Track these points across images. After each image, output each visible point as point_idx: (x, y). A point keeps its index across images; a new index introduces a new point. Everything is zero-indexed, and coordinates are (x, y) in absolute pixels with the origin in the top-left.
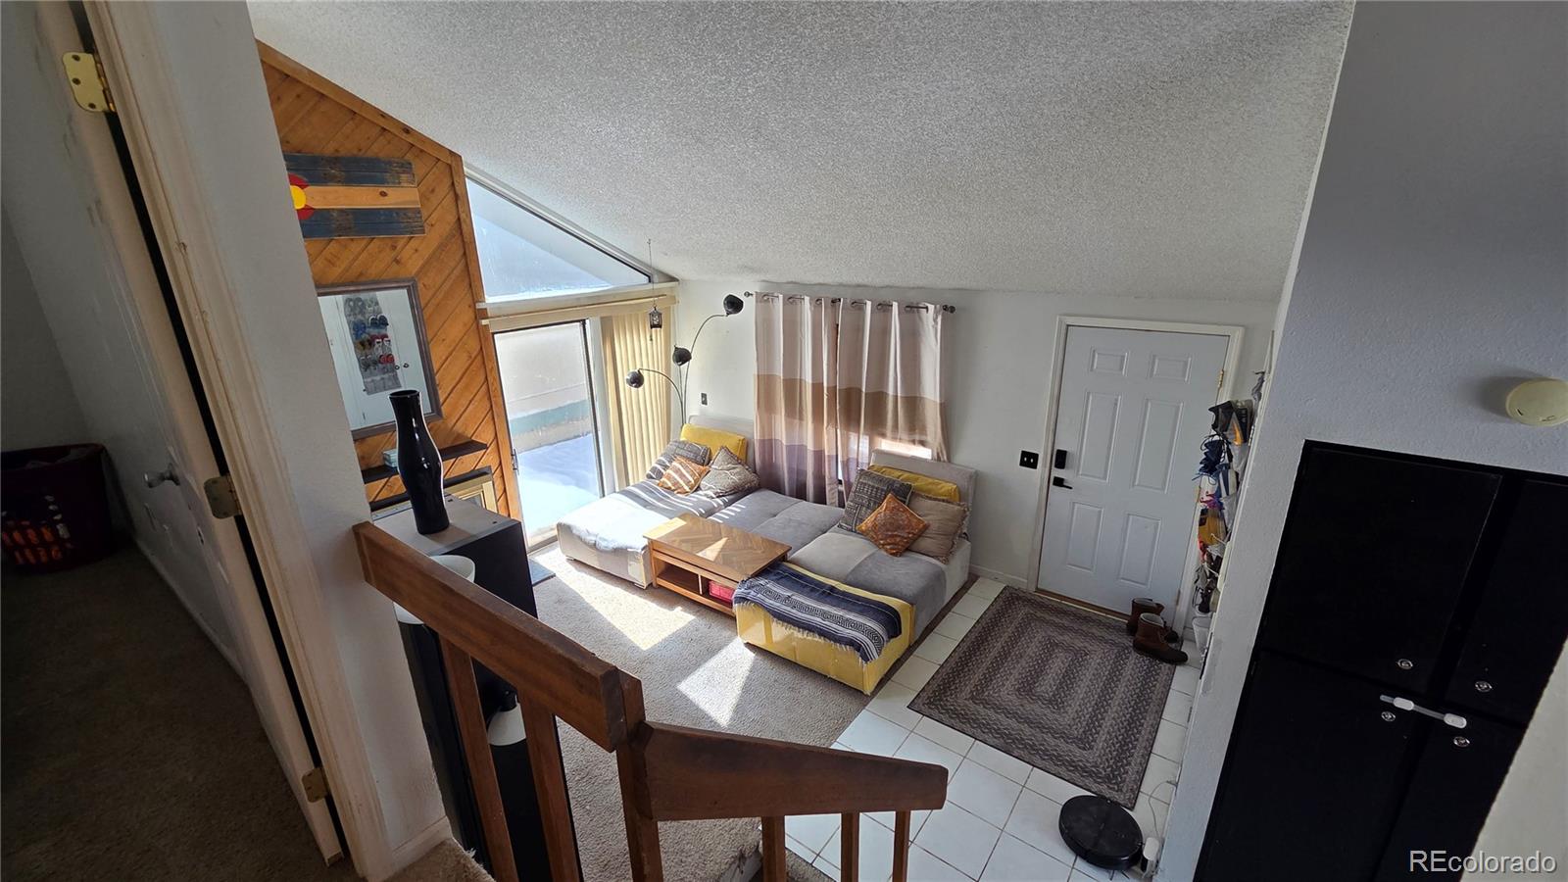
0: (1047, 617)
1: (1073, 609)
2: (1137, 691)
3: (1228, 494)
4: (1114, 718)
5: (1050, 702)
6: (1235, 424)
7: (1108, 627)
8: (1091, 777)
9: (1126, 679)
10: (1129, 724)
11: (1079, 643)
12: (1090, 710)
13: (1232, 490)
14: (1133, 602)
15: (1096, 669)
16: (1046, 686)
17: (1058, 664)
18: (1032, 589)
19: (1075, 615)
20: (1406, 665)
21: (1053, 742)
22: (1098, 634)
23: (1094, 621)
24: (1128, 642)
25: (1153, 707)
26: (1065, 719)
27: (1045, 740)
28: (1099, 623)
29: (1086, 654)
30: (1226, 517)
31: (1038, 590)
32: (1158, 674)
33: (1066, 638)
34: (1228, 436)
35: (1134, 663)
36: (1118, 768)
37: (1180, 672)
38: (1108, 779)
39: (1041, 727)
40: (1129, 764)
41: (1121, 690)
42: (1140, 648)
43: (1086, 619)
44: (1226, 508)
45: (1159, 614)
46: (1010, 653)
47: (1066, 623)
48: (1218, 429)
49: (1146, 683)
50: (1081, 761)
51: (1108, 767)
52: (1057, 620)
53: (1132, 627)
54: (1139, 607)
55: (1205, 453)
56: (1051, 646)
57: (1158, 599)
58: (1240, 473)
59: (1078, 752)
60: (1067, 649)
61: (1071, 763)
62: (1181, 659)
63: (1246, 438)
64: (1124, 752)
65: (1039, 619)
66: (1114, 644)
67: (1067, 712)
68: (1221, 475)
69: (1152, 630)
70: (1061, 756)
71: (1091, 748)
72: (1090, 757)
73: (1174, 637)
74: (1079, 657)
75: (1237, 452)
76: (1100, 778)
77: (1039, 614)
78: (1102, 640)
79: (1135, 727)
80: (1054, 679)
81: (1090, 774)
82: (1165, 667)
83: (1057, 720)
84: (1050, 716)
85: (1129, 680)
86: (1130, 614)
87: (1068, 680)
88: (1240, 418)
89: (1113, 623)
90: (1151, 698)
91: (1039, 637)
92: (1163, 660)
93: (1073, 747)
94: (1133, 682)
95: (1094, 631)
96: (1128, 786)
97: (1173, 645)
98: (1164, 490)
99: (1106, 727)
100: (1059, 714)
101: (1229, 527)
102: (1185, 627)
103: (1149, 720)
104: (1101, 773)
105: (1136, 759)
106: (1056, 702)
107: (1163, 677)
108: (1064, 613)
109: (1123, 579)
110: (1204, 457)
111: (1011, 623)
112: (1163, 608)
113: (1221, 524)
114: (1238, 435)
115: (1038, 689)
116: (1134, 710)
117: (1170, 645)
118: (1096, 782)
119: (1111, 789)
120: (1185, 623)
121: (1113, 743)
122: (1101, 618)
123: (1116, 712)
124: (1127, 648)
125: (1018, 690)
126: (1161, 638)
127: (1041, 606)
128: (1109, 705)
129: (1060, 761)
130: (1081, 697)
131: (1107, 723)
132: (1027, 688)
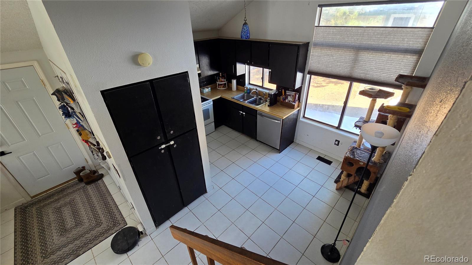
0: (47, 202)
1: (54, 191)
2: (99, 195)
3: (82, 121)
4: (100, 209)
5: (76, 226)
6: (66, 96)
7: (72, 186)
8: (110, 230)
9: (93, 195)
10: (106, 206)
11: (68, 199)
12: (91, 214)
13: (82, 119)
14: (74, 172)
15: (81, 201)
16: (70, 222)
17: (67, 213)
18: (30, 199)
19: (57, 193)
20: (159, 138)
21: (89, 235)
22: (71, 191)
23: (66, 189)
24: (83, 185)
25: (107, 195)
26: (87, 224)
27: (87, 238)
28: (68, 188)
29: (74, 200)
30: (87, 128)
31: (32, 197)
32: (100, 185)
33: (61, 202)
34: (67, 102)
35: (90, 189)
36: (114, 220)
37: (105, 179)
38: (114, 225)
39: (82, 236)
40: (115, 215)
41: (95, 200)
42: (88, 183)
43: (62, 190)
44: (84, 125)
45: (85, 170)
46: (44, 228)
47: (56, 198)
48: (61, 101)
49: (99, 191)
50: (103, 230)
51: (111, 223)
52: (52, 200)
53: (81, 180)
54: (78, 172)
55: (62, 111)
56: (58, 210)
57: (81, 166)
58: (81, 112)
59: (99, 229)
60: (65, 205)
61: (101, 234)
62: (102, 176)
63: (74, 99)
64: (111, 214)
65: (44, 206)
66: (79, 189)
67: (85, 222)
68: (74, 116)
69: (88, 176)
70: (96, 236)
71: (102, 223)
72: (104, 226)
73: (95, 172)
74: (72, 204)
75: (74, 106)
76: (112, 227)
77: (42, 205)
78: (74, 191)
79: (108, 205)
80: (70, 218)
81: (109, 230)
82: (100, 182)
83: (84, 228)
84: (81, 229)
85: (94, 195)
86: (76, 176)
87: (75, 214)
88: (66, 93)
89: (73, 183)
90: (104, 193)
91: (50, 211)
92: (97, 180)
93: (97, 229)
94: (95, 194)
95: (69, 191)
96: (121, 221)
97: (96, 174)
98: (53, 131)
99: (100, 213)
100: (83, 225)
101: (90, 130)
102: (95, 167)
103: (109, 199)
104: (111, 226)
105: (116, 211)
106: (78, 223)
107: (102, 185)
108: (53, 195)
109: (64, 168)
110: (62, 112)
111: (33, 218)
112: (85, 167)
113: (87, 131)
114: (70, 100)
115: (68, 227)
116: (103, 201)
117: (95, 175)
118: (112, 230)
119: (118, 226)
120: (94, 165)
121: (106, 215)
122: (67, 186)
123: (99, 206)
124: (84, 187)
125: (61, 235)
126: (92, 175)
127: (39, 201)
128: (95, 207)
129: (97, 237)
130: (85, 213)
131: (100, 212)
132: (63, 230)
